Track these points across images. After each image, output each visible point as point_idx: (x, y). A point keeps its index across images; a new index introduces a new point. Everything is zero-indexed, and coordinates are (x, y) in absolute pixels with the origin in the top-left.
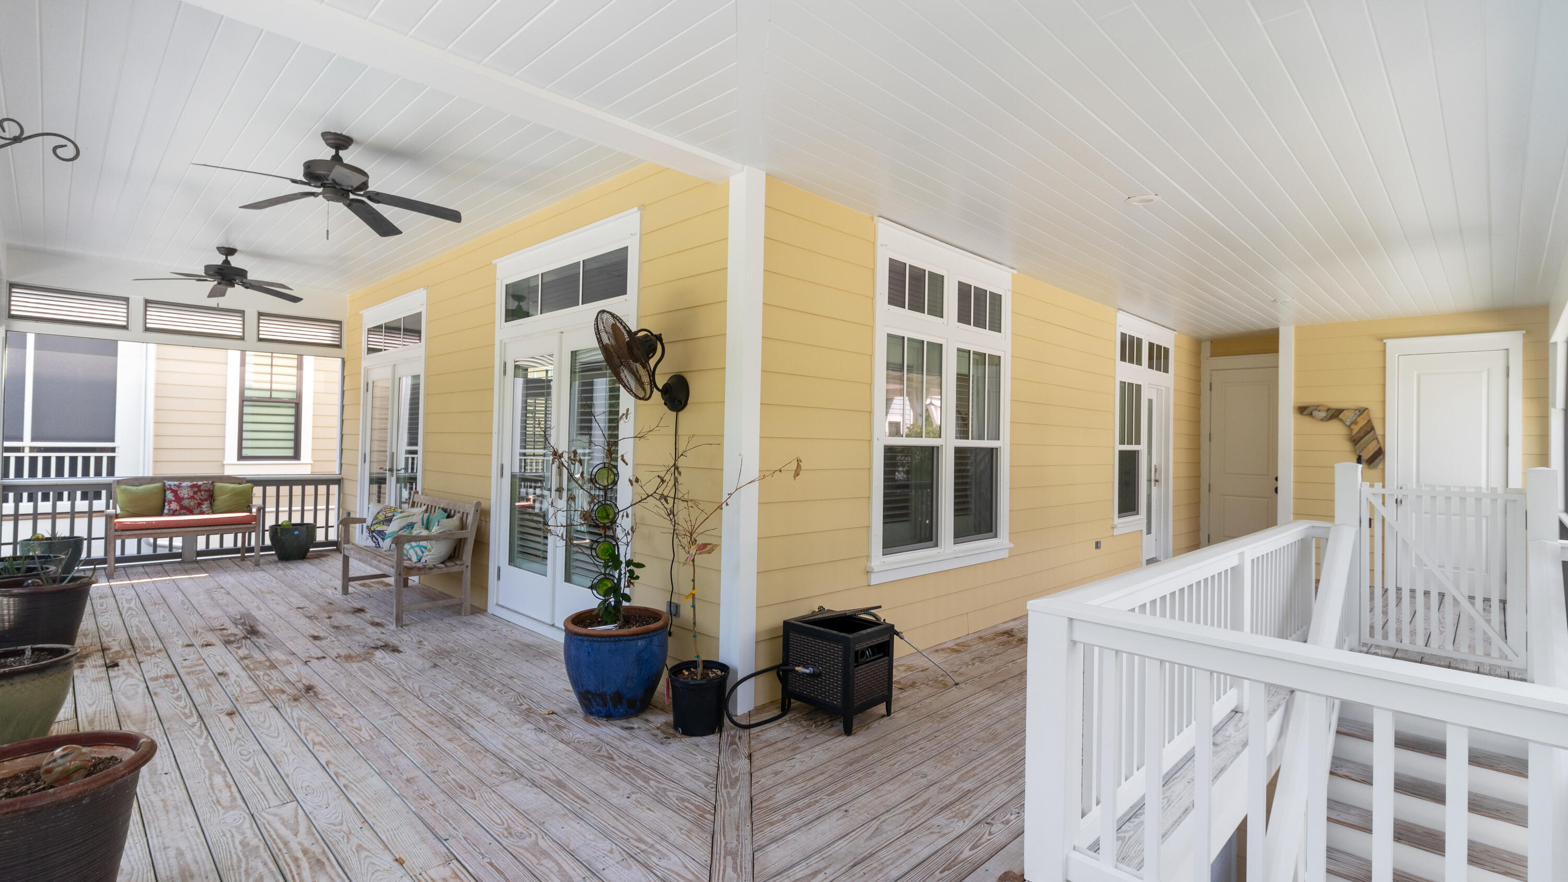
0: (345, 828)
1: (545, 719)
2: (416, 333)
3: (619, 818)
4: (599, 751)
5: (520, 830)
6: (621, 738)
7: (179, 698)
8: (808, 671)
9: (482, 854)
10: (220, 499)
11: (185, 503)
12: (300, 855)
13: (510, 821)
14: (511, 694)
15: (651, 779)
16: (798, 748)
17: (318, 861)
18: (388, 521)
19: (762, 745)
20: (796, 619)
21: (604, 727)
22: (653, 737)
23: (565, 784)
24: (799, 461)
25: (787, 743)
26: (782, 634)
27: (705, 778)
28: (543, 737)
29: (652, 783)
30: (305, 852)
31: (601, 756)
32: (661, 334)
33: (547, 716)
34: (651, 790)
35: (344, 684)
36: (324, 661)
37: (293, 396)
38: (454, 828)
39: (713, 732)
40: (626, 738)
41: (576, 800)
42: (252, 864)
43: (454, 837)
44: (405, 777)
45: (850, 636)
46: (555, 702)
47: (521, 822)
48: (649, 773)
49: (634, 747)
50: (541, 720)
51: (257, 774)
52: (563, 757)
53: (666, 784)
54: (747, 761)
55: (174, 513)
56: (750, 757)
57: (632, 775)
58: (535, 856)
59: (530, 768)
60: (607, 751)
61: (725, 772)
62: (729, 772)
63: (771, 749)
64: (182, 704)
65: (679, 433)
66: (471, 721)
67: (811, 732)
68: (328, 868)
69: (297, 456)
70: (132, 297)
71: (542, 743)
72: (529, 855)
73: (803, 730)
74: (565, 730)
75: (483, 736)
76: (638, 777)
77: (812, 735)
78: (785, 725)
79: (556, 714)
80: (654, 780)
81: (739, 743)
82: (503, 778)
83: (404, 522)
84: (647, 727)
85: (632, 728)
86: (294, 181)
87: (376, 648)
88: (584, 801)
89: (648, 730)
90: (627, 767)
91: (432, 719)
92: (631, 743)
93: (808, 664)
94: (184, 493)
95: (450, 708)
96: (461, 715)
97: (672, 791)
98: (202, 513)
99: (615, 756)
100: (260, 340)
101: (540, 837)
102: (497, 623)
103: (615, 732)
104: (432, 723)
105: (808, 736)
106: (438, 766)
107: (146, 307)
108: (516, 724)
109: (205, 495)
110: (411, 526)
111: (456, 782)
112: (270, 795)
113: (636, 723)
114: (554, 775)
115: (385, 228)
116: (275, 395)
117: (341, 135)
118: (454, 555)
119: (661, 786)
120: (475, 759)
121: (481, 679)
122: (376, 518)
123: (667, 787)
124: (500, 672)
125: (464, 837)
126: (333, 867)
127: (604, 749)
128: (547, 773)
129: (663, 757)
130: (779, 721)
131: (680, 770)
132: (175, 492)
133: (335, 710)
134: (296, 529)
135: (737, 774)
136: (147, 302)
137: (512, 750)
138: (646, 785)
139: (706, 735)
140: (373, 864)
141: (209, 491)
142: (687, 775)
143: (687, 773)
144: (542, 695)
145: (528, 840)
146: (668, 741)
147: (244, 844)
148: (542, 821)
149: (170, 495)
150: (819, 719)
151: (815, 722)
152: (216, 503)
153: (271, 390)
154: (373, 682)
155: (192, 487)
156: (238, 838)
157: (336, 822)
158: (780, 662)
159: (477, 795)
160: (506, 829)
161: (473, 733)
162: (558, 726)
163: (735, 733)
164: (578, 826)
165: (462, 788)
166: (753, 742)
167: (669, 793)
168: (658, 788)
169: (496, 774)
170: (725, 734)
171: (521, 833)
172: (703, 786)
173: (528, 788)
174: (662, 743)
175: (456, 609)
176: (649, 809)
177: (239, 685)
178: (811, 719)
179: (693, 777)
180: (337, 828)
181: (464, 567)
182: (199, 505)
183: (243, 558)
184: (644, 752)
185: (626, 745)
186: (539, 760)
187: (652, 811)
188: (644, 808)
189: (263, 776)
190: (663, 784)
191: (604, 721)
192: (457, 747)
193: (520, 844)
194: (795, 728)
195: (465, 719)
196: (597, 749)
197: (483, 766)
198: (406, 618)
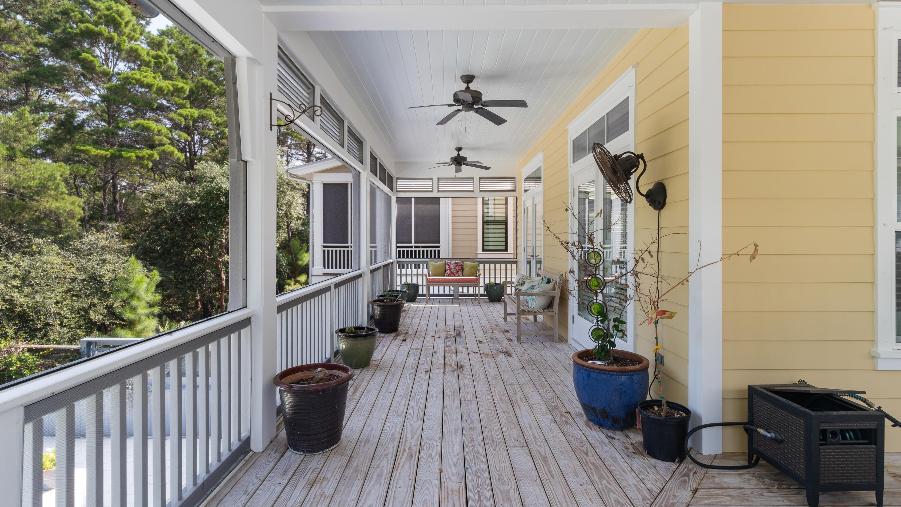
0: (431, 443)
1: (561, 415)
2: (539, 178)
3: (567, 497)
4: (582, 446)
5: (506, 479)
6: (601, 443)
7: (414, 360)
8: (769, 435)
9: (478, 484)
10: (466, 269)
11: (453, 271)
12: (407, 449)
13: (503, 471)
14: (552, 394)
15: (604, 478)
16: (747, 500)
17: (412, 455)
18: (523, 284)
19: (712, 486)
20: (762, 387)
21: (594, 431)
22: (624, 449)
23: (548, 461)
24: (756, 245)
25: (738, 492)
26: (747, 397)
27: (646, 494)
28: (554, 426)
29: (604, 482)
30: (410, 448)
31: (581, 450)
32: (643, 154)
33: (564, 414)
34: (600, 486)
35: (477, 368)
36: (476, 354)
37: (504, 219)
38: (475, 463)
39: (673, 461)
40: (605, 444)
41: (548, 473)
42: (390, 445)
43: (472, 469)
44: (471, 426)
45: (813, 413)
46: (574, 406)
47: (509, 474)
48: (606, 474)
49: (606, 452)
50: (559, 415)
51: (417, 403)
52: (557, 442)
53: (614, 487)
54: (691, 494)
55: (449, 275)
56: (695, 491)
57: (593, 471)
58: (503, 499)
59: (534, 442)
60: (587, 448)
61: (666, 496)
62: (669, 497)
63: (720, 492)
64: (414, 362)
65: (661, 226)
66: (521, 405)
67: (770, 491)
68: (412, 461)
69: (506, 250)
70: (434, 177)
71: (551, 430)
72: (500, 497)
73: (762, 486)
74: (569, 426)
75: (522, 415)
76: (596, 474)
77: (770, 494)
78: (746, 476)
79: (570, 414)
80: (606, 480)
81: (691, 477)
82: (517, 443)
83: (530, 285)
84: (625, 441)
85: (614, 438)
86: (449, 105)
87: (502, 352)
88: (552, 476)
89: (624, 443)
90: (593, 464)
91: (503, 397)
92: (606, 448)
93: (771, 429)
94: (453, 266)
95: (515, 394)
96: (519, 399)
97: (614, 493)
98: (459, 276)
99: (590, 454)
100: (481, 191)
101: (513, 488)
102: (570, 350)
103: (600, 437)
104: (501, 399)
105: (764, 494)
106: (490, 425)
107: (438, 181)
108: (543, 413)
109: (460, 267)
110: (533, 287)
111: (492, 437)
112: (415, 415)
113: (618, 435)
114: (545, 452)
115: (498, 121)
116: (497, 219)
117: (468, 75)
118: (550, 306)
119: (610, 486)
120: (509, 427)
121: (541, 381)
122: (518, 282)
123: (613, 489)
124: (554, 379)
125: (476, 471)
126: (414, 461)
127: (585, 446)
128: (542, 450)
129: (623, 466)
130: (741, 471)
131: (630, 480)
132: (449, 265)
133: (465, 381)
134: (495, 286)
135: (675, 501)
136: (439, 179)
137: (531, 427)
138: (598, 482)
139: (666, 461)
140: (430, 467)
141: (461, 265)
142: (633, 486)
143: (634, 485)
144: (569, 399)
145: (506, 487)
146: (634, 456)
147: (393, 435)
148: (520, 478)
149: (447, 267)
150: (787, 483)
151: (780, 484)
152: (464, 271)
153: (495, 217)
154: (489, 370)
155: (455, 263)
156: (393, 431)
157: (430, 438)
158: (746, 420)
159: (497, 449)
160: (499, 475)
161: (518, 412)
162: (566, 422)
163: (693, 468)
164: (538, 491)
165: (493, 442)
166: (705, 481)
167: (611, 494)
168: (606, 487)
169: (515, 440)
170: (683, 465)
171: (505, 481)
172: (640, 498)
173: (525, 455)
174: (628, 456)
175: (550, 338)
176: (590, 499)
177: (438, 359)
178: (777, 480)
179: (637, 489)
180: (428, 441)
181: (554, 313)
182: (458, 272)
183: (476, 299)
184: (612, 457)
185: (602, 448)
186: (542, 440)
187: (592, 502)
188: (588, 497)
189: (419, 405)
190: (611, 485)
191: (597, 427)
192: (505, 417)
193: (500, 487)
194: (755, 482)
195: (519, 402)
196: (581, 445)
197: (511, 432)
198: (523, 338)
